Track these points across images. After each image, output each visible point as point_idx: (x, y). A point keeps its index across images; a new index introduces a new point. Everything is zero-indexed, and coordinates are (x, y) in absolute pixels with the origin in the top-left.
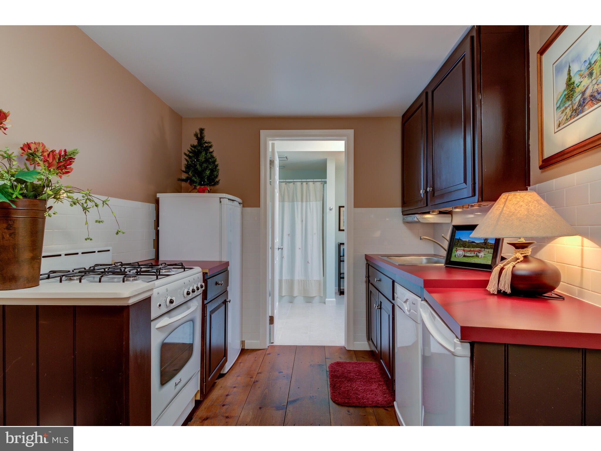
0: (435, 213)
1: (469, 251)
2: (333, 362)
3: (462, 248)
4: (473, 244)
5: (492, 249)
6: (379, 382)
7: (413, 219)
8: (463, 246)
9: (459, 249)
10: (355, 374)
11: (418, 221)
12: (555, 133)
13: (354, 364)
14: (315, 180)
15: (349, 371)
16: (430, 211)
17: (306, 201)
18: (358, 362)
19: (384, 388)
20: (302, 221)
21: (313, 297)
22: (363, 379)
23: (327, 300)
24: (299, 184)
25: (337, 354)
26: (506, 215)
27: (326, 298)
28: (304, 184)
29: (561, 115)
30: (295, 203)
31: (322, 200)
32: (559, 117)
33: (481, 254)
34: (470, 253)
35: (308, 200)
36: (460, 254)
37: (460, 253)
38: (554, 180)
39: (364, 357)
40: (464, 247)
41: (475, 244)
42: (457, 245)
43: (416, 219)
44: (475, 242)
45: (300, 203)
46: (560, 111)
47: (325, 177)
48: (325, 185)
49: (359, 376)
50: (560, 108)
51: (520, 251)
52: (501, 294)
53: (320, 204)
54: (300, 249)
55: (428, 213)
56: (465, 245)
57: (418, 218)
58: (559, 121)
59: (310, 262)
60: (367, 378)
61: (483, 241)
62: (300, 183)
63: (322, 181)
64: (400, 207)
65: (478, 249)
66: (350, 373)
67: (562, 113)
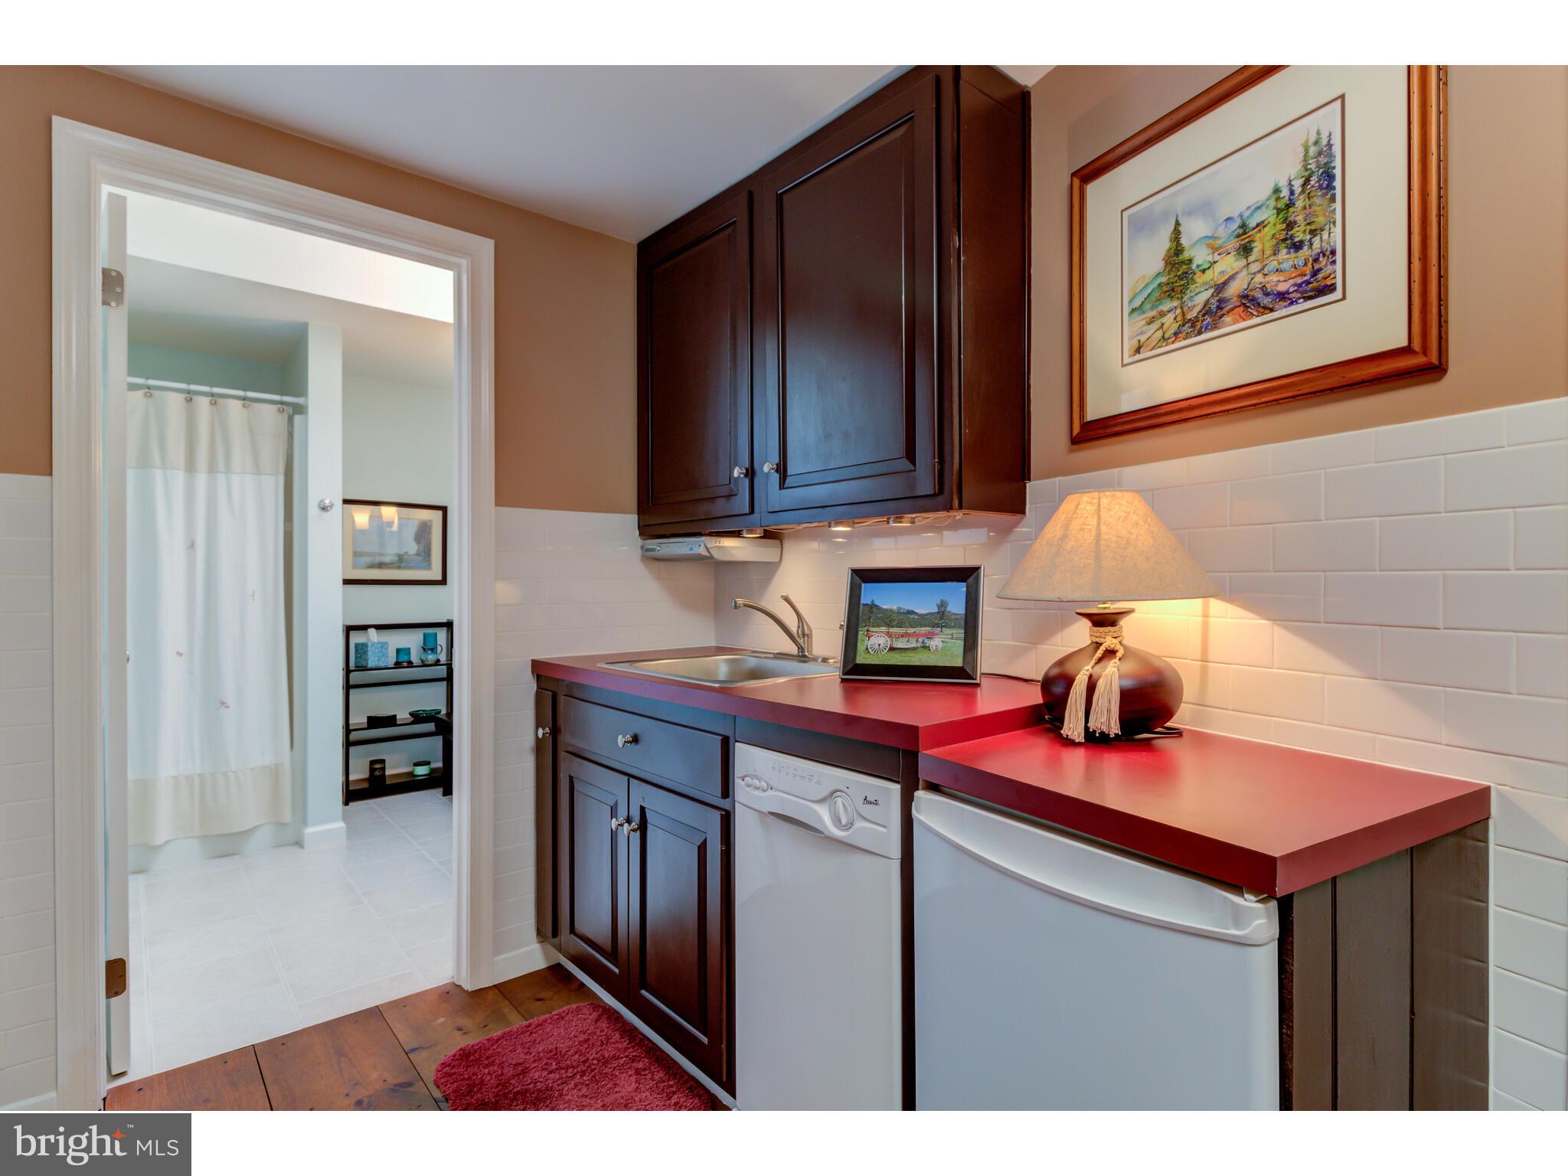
0: (756, 534)
1: (902, 636)
2: (441, 1059)
3: (884, 629)
4: (912, 616)
5: (959, 628)
6: (633, 1062)
7: (691, 549)
8: (885, 623)
9: (876, 632)
10: (545, 1069)
11: (708, 555)
12: (1123, 366)
13: (523, 1033)
14: (250, 394)
15: (520, 1068)
16: (742, 531)
17: (212, 470)
18: (535, 1020)
19: (656, 1077)
20: (192, 546)
21: (246, 833)
22: (581, 1076)
23: (309, 830)
24: (174, 402)
25: (442, 1020)
26: (1112, 544)
27: (304, 822)
28: (204, 402)
29: (1146, 327)
30: (158, 474)
31: (282, 469)
32: (1139, 332)
33: (935, 643)
34: (905, 639)
35: (221, 466)
36: (879, 645)
37: (879, 643)
38: (1116, 470)
39: (540, 996)
40: (889, 626)
41: (916, 617)
42: (868, 622)
43: (702, 551)
44: (916, 611)
45: (179, 477)
46: (1143, 319)
47: (301, 389)
48: (297, 418)
49: (563, 1071)
50: (1144, 312)
51: (1110, 632)
52: (1095, 741)
53: (273, 485)
54: (180, 654)
55: (737, 534)
56: (889, 619)
57: (708, 547)
58: (1139, 341)
59: (230, 701)
60: (593, 1067)
61: (935, 610)
62: (182, 396)
63: (282, 403)
64: (634, 514)
65: (923, 629)
66: (525, 1072)
67: (1150, 323)
